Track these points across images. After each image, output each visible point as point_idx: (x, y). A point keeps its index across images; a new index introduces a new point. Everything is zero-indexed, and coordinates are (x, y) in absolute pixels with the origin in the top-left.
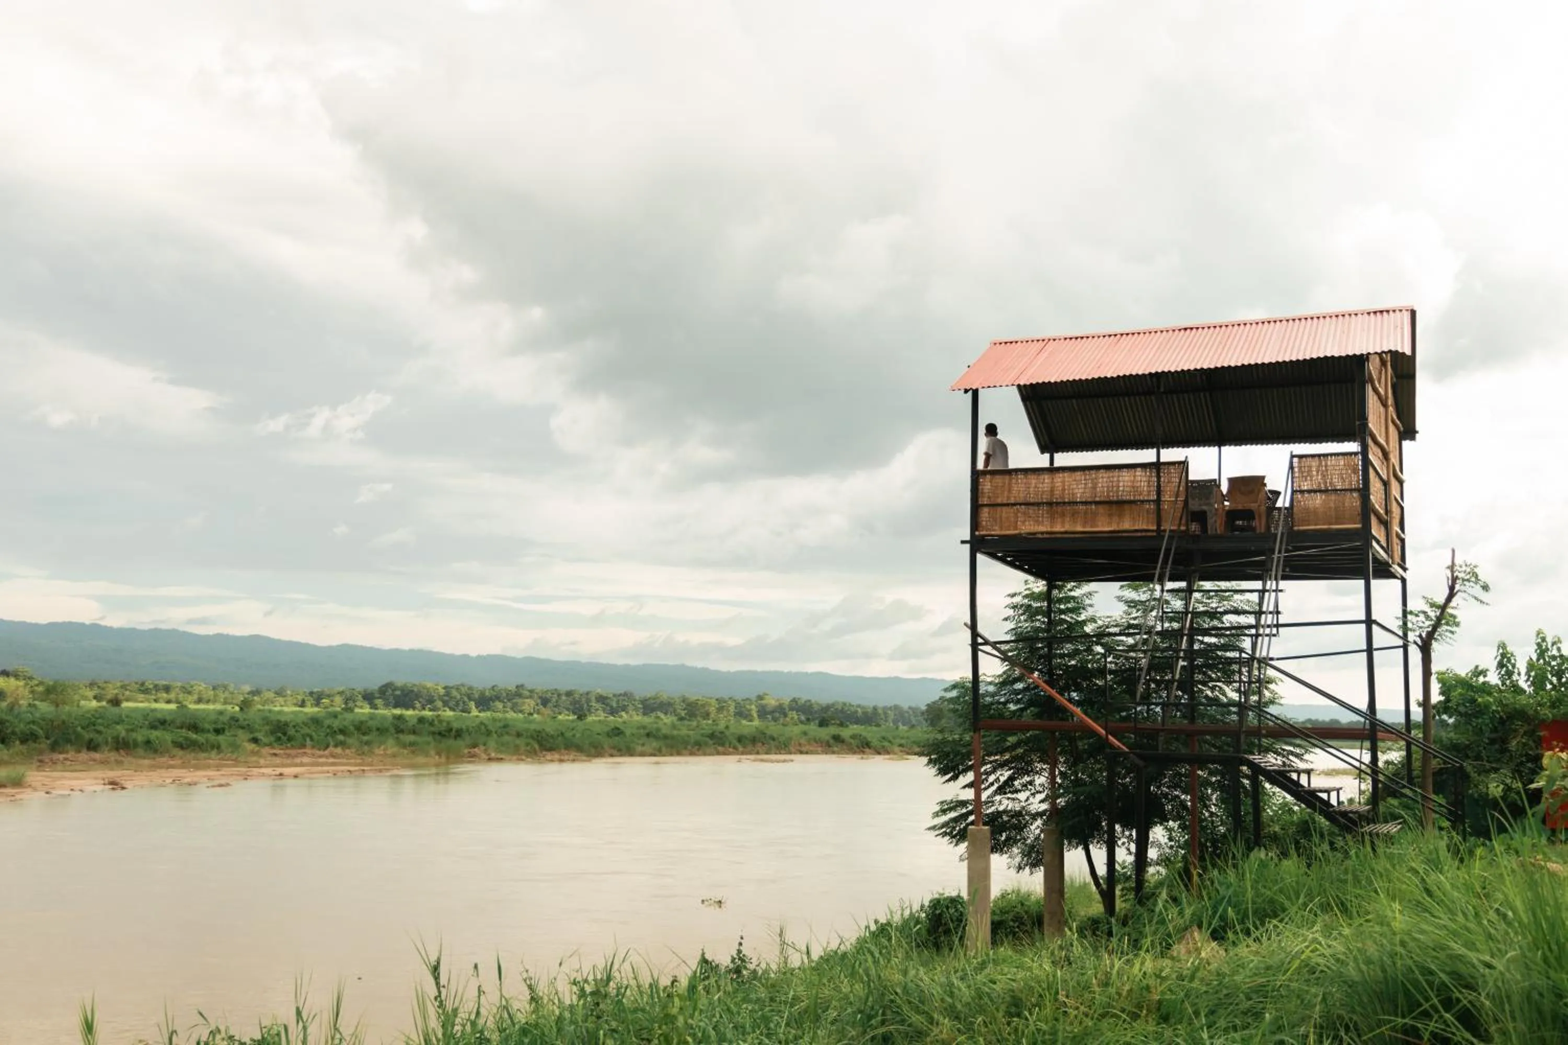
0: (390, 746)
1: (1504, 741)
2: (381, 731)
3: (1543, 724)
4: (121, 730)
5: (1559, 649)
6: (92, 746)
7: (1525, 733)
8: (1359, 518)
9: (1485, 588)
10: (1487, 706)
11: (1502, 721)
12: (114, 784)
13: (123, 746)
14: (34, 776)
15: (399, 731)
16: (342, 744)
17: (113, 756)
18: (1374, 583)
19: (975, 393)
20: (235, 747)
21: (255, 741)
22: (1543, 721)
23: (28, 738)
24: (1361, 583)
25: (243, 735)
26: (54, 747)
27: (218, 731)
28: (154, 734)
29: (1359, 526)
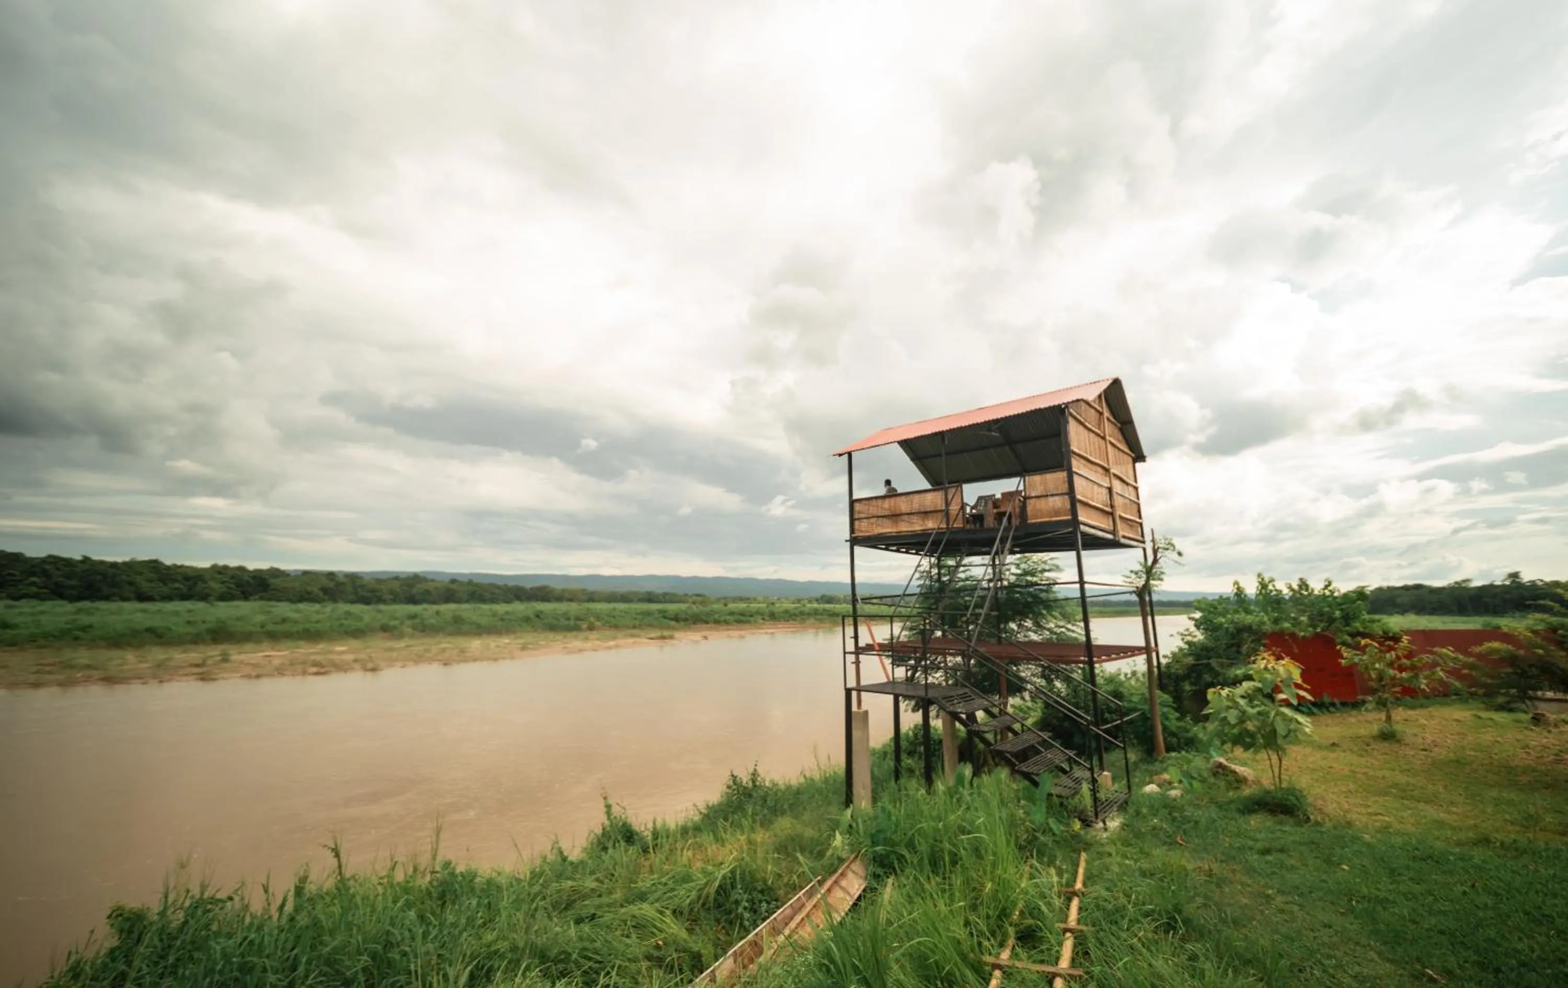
0: (812, 620)
1: (1239, 646)
2: (809, 614)
3: (1265, 635)
4: (717, 616)
5: (1274, 586)
6: (707, 622)
7: (1253, 641)
8: (1069, 513)
9: (1180, 554)
10: (1221, 624)
11: (1233, 636)
12: (706, 638)
13: (717, 622)
14: (678, 635)
15: (816, 614)
16: (794, 620)
17: (713, 625)
18: (1084, 553)
19: (850, 454)
20: (756, 622)
21: (763, 619)
22: (1265, 634)
23: (686, 620)
24: (1074, 553)
25: (759, 617)
26: (694, 623)
27: (751, 616)
28: (728, 617)
29: (1070, 517)
